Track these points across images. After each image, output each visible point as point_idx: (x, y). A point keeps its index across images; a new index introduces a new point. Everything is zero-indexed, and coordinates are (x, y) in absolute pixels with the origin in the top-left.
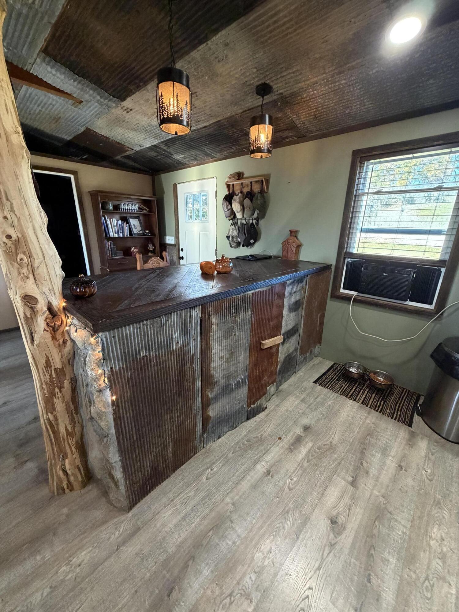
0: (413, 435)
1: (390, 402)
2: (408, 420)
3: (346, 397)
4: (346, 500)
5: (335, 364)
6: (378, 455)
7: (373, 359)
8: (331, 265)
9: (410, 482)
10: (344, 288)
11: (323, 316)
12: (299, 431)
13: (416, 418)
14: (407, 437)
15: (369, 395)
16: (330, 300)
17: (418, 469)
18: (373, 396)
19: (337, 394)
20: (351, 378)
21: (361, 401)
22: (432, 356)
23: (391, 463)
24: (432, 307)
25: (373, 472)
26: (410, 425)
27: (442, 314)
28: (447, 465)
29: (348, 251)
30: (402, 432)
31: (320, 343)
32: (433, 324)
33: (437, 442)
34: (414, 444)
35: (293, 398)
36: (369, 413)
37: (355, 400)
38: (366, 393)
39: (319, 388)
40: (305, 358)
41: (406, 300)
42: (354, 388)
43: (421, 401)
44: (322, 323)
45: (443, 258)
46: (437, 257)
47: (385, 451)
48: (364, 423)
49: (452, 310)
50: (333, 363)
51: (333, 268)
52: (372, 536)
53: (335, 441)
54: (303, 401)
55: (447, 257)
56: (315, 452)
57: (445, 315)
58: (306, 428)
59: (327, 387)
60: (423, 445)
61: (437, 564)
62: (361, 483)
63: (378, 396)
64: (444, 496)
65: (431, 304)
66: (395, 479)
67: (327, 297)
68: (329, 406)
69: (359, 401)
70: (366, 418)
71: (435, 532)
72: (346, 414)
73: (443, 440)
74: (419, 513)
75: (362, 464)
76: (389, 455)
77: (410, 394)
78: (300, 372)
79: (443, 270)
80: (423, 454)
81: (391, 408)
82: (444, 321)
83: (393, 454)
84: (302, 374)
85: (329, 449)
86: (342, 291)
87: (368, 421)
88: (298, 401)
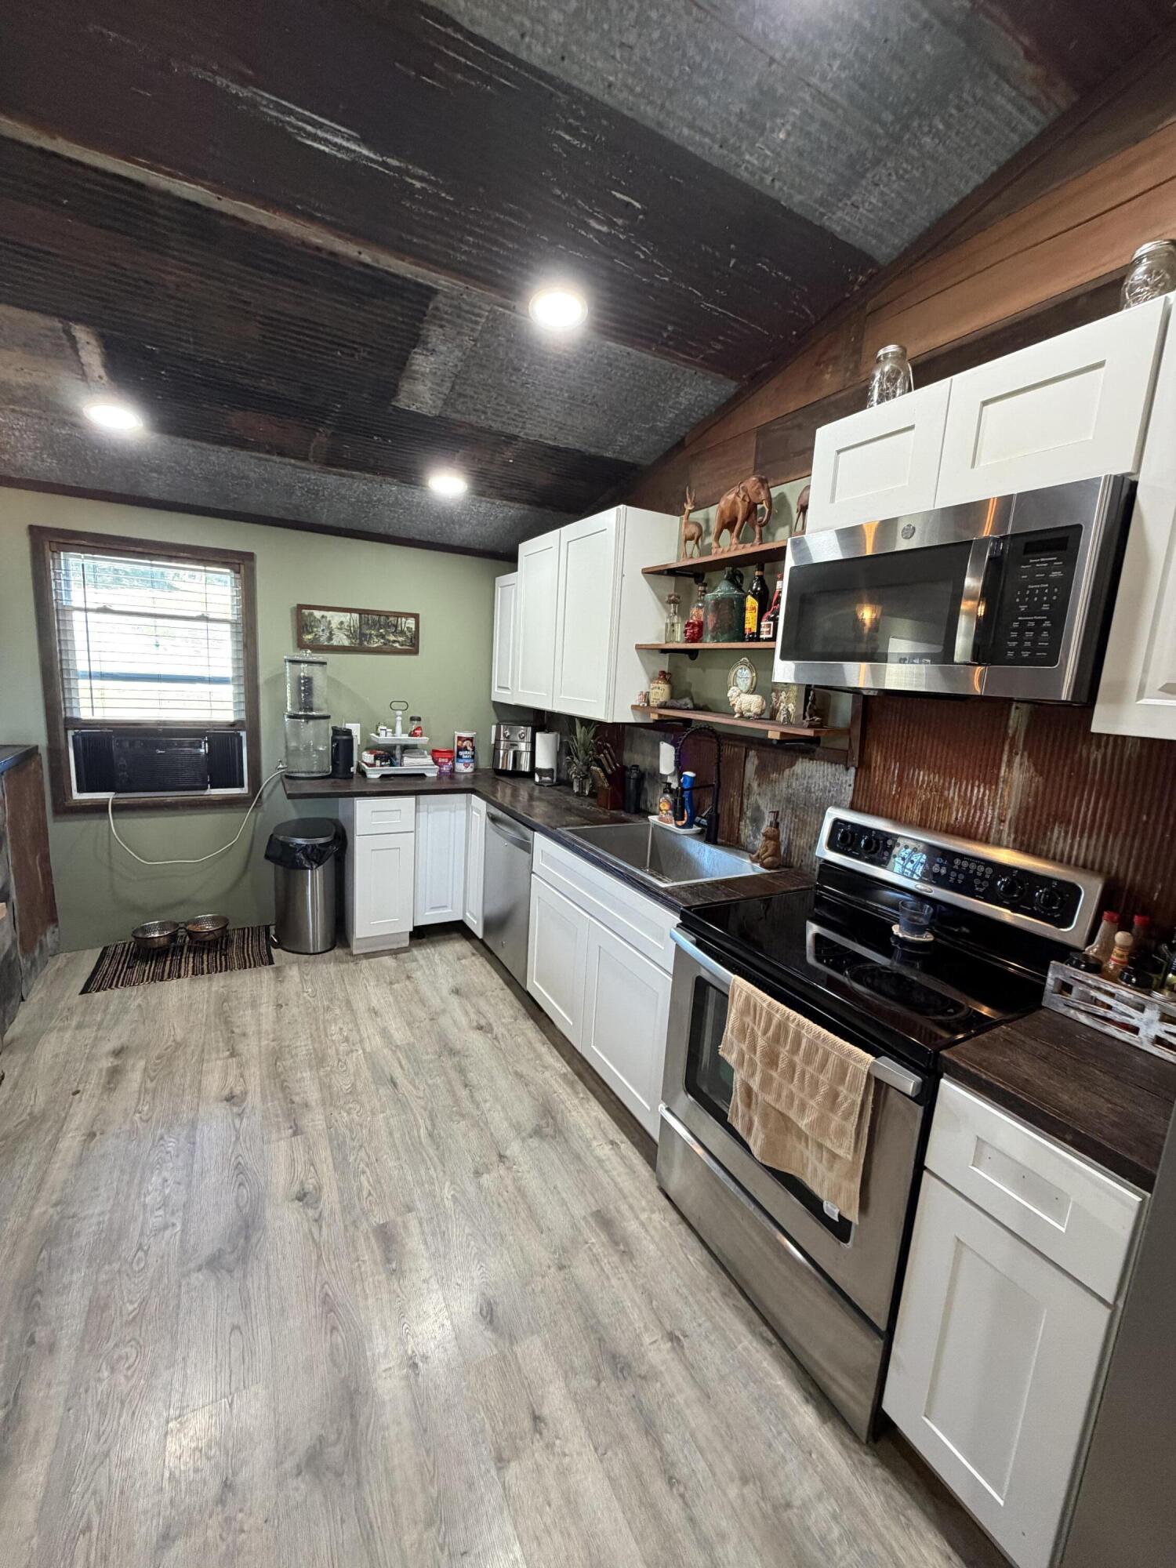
0: (278, 970)
1: (234, 951)
2: (266, 959)
3: (162, 980)
4: (234, 1072)
5: (106, 948)
6: (249, 1012)
7: (182, 903)
8: (37, 747)
9: (295, 1010)
10: (80, 790)
11: (46, 858)
12: (107, 1063)
13: (274, 952)
14: (272, 974)
15: (198, 959)
16: (55, 821)
17: (298, 996)
18: (205, 957)
19: (141, 987)
20: (155, 949)
21: (190, 973)
22: (267, 857)
23: (267, 1010)
24: (245, 790)
25: (251, 1030)
26: (271, 962)
27: (260, 797)
28: (325, 975)
29: (68, 715)
30: (266, 974)
31: (54, 920)
32: (254, 814)
33: (306, 962)
34: (284, 977)
35: (54, 1034)
36: (210, 979)
37: (179, 977)
38: (191, 960)
39: (99, 996)
40: (33, 963)
41: (205, 789)
42: (168, 963)
43: (272, 931)
44: (48, 875)
45: (237, 718)
46: (229, 717)
47: (254, 1004)
48: (210, 993)
49: (270, 787)
50: (100, 950)
51: (43, 752)
52: (279, 1075)
53: (180, 1035)
54: (79, 1027)
55: (243, 716)
56: (156, 1065)
57: (265, 796)
58: (118, 1053)
59: (116, 986)
60: (294, 973)
61: (343, 1047)
62: (241, 1047)
63: (212, 954)
64: (331, 1000)
65: (241, 785)
66: (278, 1019)
67: (45, 817)
68: (139, 1006)
69: (186, 974)
70: (210, 988)
71: (334, 1029)
72: (175, 1000)
73: (312, 957)
74: (314, 1027)
75: (233, 1032)
76: (261, 1004)
77: (255, 932)
78: (32, 994)
79: (243, 734)
80: (297, 980)
81: (238, 959)
82: (265, 805)
83: (264, 1000)
84: (42, 994)
85: (176, 1049)
86: (76, 796)
87: (214, 989)
88: (68, 1035)
